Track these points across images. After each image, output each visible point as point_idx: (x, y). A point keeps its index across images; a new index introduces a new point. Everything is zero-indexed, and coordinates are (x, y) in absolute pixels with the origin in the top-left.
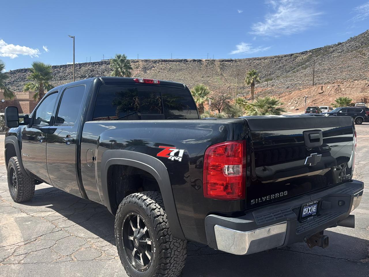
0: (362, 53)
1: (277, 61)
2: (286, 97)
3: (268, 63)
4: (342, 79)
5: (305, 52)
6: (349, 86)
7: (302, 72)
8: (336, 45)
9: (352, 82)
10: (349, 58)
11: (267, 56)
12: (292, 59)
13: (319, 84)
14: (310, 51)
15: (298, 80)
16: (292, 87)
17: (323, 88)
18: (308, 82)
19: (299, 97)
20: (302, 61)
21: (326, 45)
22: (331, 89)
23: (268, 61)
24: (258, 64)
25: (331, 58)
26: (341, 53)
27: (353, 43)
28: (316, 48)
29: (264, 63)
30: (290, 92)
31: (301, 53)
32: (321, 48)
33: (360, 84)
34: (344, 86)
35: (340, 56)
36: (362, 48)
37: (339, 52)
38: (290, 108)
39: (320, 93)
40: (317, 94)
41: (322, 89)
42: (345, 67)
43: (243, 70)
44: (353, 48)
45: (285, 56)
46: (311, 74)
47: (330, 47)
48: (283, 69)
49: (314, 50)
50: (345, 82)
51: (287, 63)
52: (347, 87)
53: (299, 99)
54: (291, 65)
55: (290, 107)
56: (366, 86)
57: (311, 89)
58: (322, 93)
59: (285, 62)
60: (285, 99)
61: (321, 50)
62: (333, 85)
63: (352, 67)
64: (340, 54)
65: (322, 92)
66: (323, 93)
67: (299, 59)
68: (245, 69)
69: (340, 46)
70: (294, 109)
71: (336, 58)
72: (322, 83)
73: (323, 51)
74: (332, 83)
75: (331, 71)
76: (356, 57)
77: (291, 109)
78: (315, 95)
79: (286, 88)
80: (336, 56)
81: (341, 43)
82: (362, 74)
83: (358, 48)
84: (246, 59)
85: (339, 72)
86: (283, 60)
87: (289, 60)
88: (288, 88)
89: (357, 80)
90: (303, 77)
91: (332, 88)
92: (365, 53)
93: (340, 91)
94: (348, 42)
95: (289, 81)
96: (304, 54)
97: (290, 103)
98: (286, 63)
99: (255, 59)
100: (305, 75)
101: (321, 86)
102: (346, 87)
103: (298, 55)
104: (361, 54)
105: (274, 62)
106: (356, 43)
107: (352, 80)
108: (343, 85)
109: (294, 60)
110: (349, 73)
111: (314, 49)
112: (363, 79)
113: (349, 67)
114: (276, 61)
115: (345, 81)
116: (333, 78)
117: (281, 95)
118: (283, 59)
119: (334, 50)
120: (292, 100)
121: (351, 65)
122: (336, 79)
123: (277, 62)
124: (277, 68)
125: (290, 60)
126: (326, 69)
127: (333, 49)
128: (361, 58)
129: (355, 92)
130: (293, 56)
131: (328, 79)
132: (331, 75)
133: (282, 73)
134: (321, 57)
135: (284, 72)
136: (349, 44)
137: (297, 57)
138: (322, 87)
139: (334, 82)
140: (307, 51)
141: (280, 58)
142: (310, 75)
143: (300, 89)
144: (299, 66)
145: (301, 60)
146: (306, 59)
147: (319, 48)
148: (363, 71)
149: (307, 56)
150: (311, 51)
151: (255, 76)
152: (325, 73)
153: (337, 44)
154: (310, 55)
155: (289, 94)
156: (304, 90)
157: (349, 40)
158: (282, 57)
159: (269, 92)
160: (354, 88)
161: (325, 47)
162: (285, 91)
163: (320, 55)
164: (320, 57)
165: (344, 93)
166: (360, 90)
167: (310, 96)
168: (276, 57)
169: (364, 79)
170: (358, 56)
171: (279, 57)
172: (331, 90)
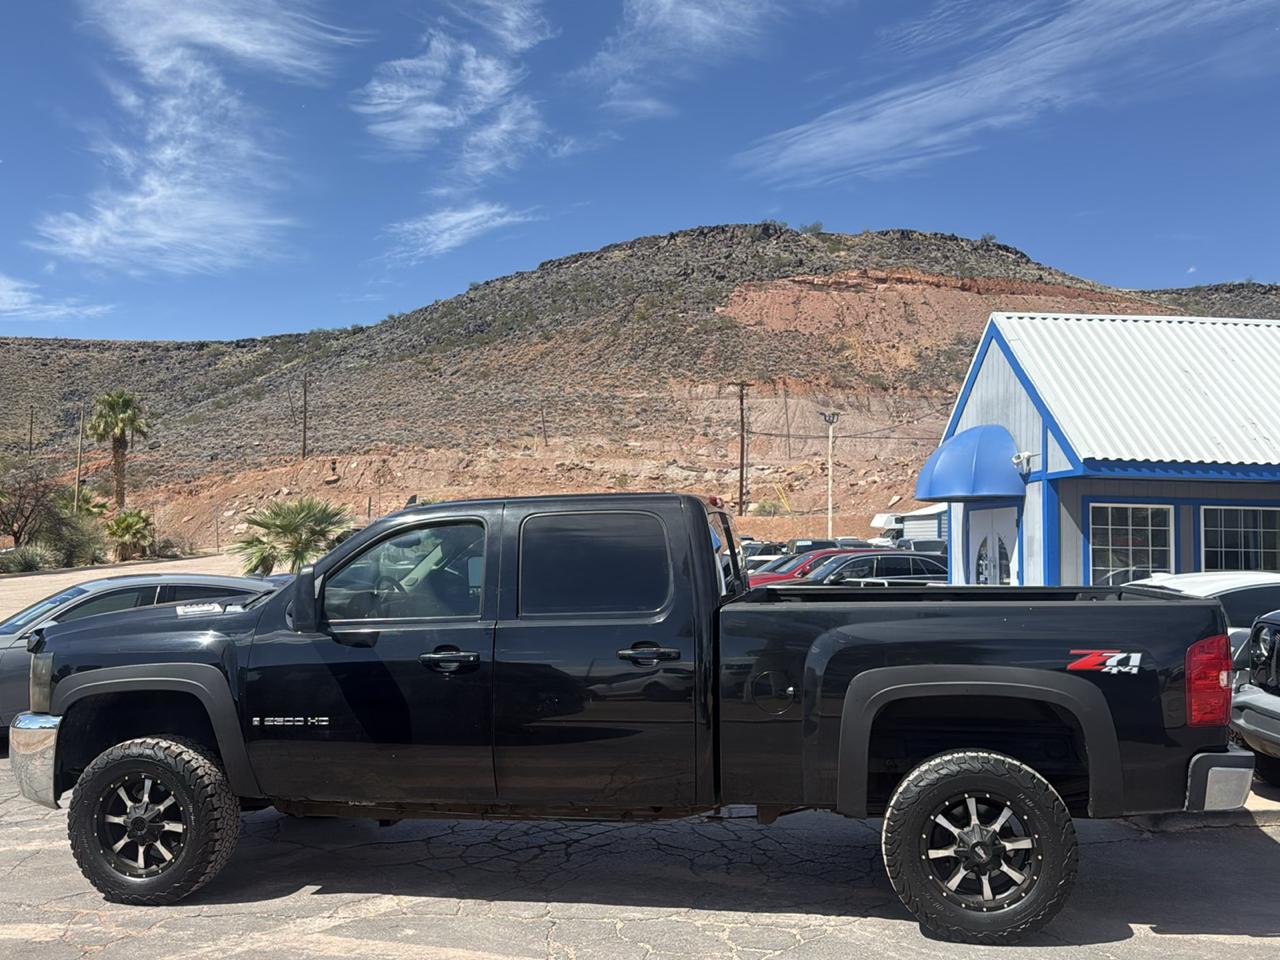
0: (431, 367)
1: (150, 360)
2: (214, 490)
3: (114, 363)
4: (392, 441)
5: (247, 340)
6: (415, 463)
7: (251, 409)
8: (345, 331)
9: (422, 451)
10: (397, 377)
11: (111, 340)
12: (204, 362)
13: (322, 452)
14: (265, 341)
15: (245, 435)
16: (229, 456)
17: (337, 465)
18: (284, 445)
19: (261, 493)
20: (240, 370)
21: (315, 329)
22: (361, 472)
23: (114, 358)
24: (76, 365)
25: (341, 372)
26: (367, 359)
27: (400, 333)
28: (284, 333)
29: (99, 362)
30: (229, 475)
31: (232, 342)
32: (300, 335)
33: (444, 459)
34: (400, 464)
35: (368, 368)
36: (430, 352)
37: (363, 357)
38: (232, 528)
39: (328, 483)
40: (321, 485)
41: (334, 469)
42: (389, 404)
43: (15, 377)
44: (403, 348)
45: (179, 347)
46: (283, 417)
47: (328, 336)
48: (173, 391)
49: (277, 337)
50: (401, 450)
51: (186, 371)
52: (410, 468)
53: (262, 497)
54: (201, 378)
55: (230, 525)
56: (461, 467)
57: (299, 467)
58: (336, 481)
59: (178, 365)
60: (211, 497)
61: (301, 341)
62: (367, 457)
63: (409, 407)
64: (366, 362)
65: (335, 477)
66: (339, 483)
67: (228, 363)
68: (24, 378)
69: (359, 336)
70: (246, 532)
71: (358, 374)
72: (331, 450)
73: (305, 346)
74: (361, 452)
75: (349, 414)
76: (416, 379)
77: (236, 531)
78: (314, 487)
79: (209, 458)
80: (355, 368)
81: (361, 330)
82: (442, 429)
83: (418, 351)
84: (27, 339)
85: (373, 419)
86: (173, 361)
87: (191, 361)
88: (213, 458)
89: (433, 447)
90: (258, 425)
91: (363, 467)
92: (439, 368)
93: (389, 477)
94: (384, 329)
95: (211, 433)
96: (244, 346)
97: (231, 513)
98: (184, 371)
99: (65, 344)
100: (266, 419)
101: (329, 458)
102: (406, 467)
103: (225, 349)
104: (428, 370)
105: (140, 362)
106: (410, 336)
107: (421, 447)
108: (396, 459)
109: (210, 365)
110: (404, 424)
111: (278, 334)
112: (450, 445)
113: (399, 405)
114: (144, 361)
115: (399, 447)
116: (363, 437)
117: (196, 483)
118: (172, 358)
119: (344, 350)
120: (238, 502)
121: (407, 400)
122: (373, 441)
123: (148, 362)
124: (150, 384)
125: (195, 362)
126: (330, 406)
127: (340, 342)
128: (431, 382)
129: (434, 483)
130: (206, 350)
131: (345, 437)
132: (352, 425)
133: (171, 405)
134: (305, 365)
135: (175, 401)
136: (388, 333)
137: (220, 354)
138: (334, 463)
139: (366, 448)
140: (253, 340)
141: (160, 353)
142: (282, 419)
143: (261, 465)
144: (229, 385)
145: (234, 366)
146: (253, 367)
147: (295, 333)
148: (443, 421)
149: (255, 354)
150: (267, 342)
151: (129, 412)
152: (329, 419)
153: (350, 328)
154: (265, 354)
155: (225, 481)
156: (276, 470)
157: (385, 322)
158: (168, 350)
159: (147, 470)
160: (428, 470)
161: (312, 333)
162: (208, 469)
163: (297, 357)
164: (301, 365)
165: (402, 484)
166: (445, 477)
167: (297, 490)
168: (144, 345)
169: (453, 445)
170: (423, 375)
171: (154, 347)
172: (362, 475)
